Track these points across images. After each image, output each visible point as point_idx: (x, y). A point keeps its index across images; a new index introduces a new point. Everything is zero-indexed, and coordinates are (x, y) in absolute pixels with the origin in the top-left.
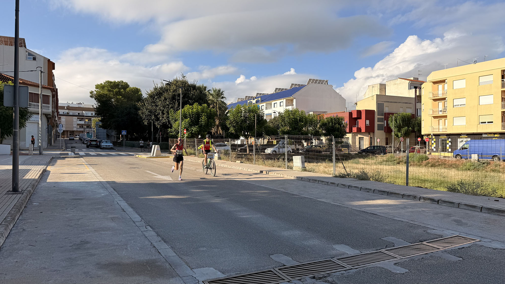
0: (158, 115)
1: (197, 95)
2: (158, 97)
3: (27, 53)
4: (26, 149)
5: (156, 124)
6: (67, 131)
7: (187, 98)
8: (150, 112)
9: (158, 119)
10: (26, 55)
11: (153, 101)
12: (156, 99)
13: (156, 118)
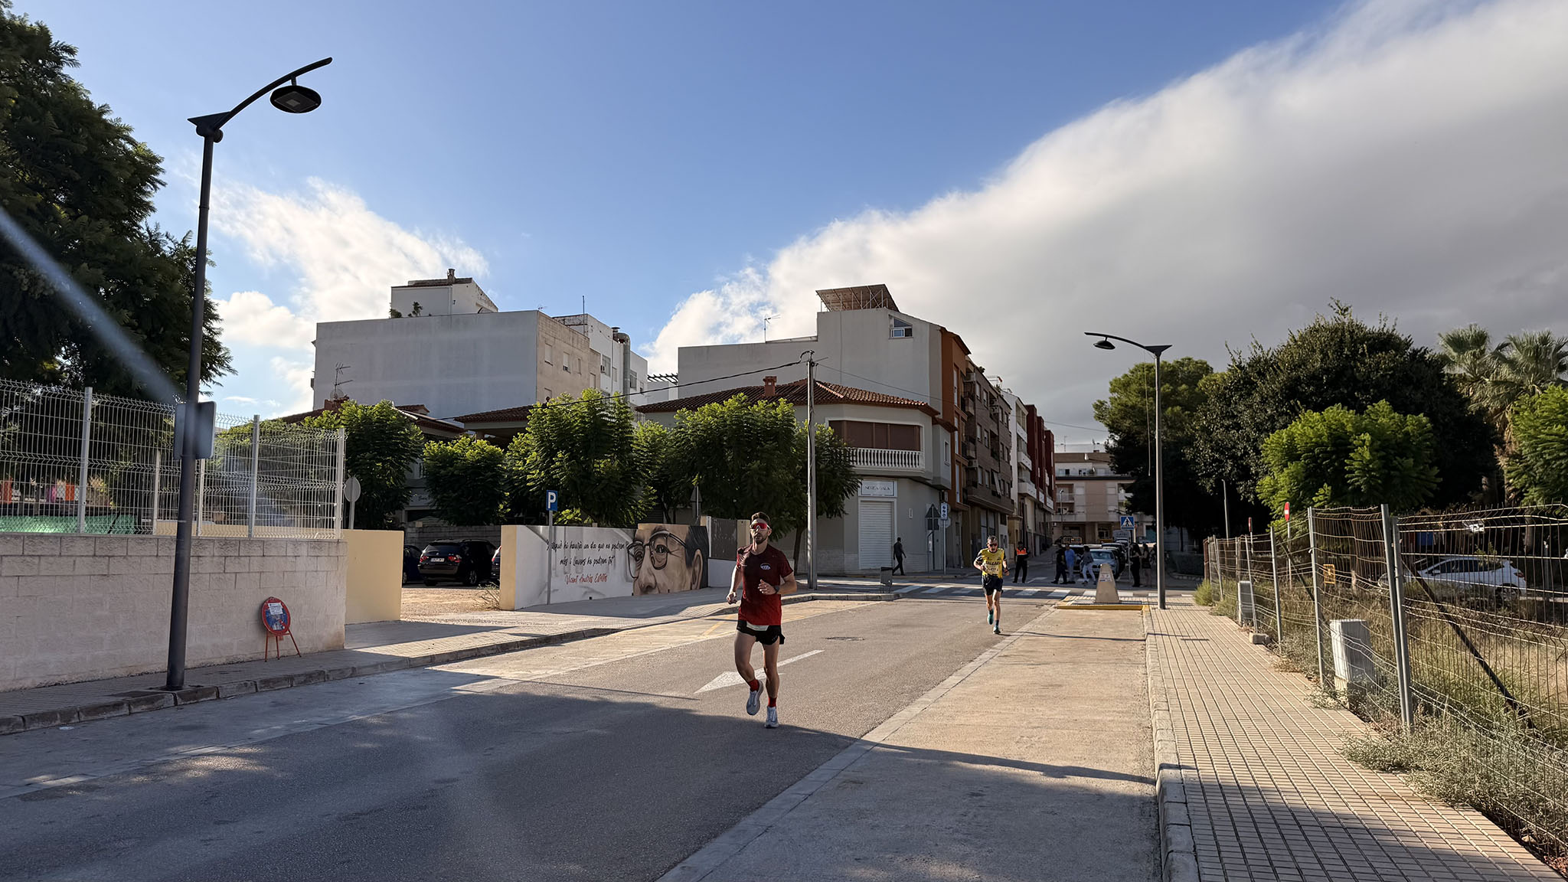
0: (1241, 457)
1: (1391, 369)
2: (1241, 396)
3: (892, 322)
4: (860, 572)
5: (1241, 489)
6: (1093, 524)
7: (1347, 388)
8: (1217, 451)
9: (1245, 474)
10: (891, 326)
11: (1228, 412)
12: (1236, 403)
13: (1240, 470)
